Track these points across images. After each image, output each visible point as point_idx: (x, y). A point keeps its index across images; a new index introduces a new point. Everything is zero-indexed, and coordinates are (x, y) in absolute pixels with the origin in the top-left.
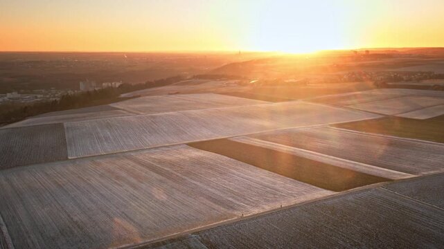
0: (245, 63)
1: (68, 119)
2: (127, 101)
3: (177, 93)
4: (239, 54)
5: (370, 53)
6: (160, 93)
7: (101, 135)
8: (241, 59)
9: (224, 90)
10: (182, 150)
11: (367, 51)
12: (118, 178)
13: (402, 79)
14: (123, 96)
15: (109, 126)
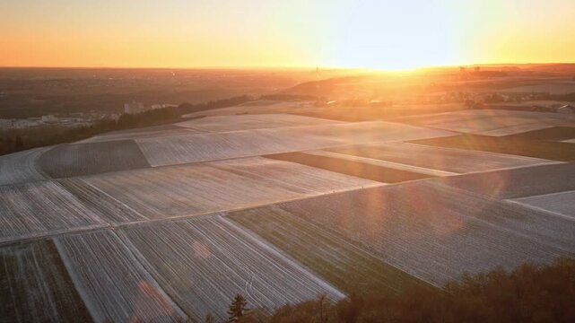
0: (323, 82)
1: (137, 136)
2: (193, 121)
3: (246, 113)
4: (317, 71)
5: (481, 70)
6: (225, 114)
7: (176, 149)
8: (319, 78)
9: (298, 110)
10: (258, 160)
11: (478, 68)
12: (204, 177)
13: (502, 100)
14: (184, 116)
15: (181, 142)
